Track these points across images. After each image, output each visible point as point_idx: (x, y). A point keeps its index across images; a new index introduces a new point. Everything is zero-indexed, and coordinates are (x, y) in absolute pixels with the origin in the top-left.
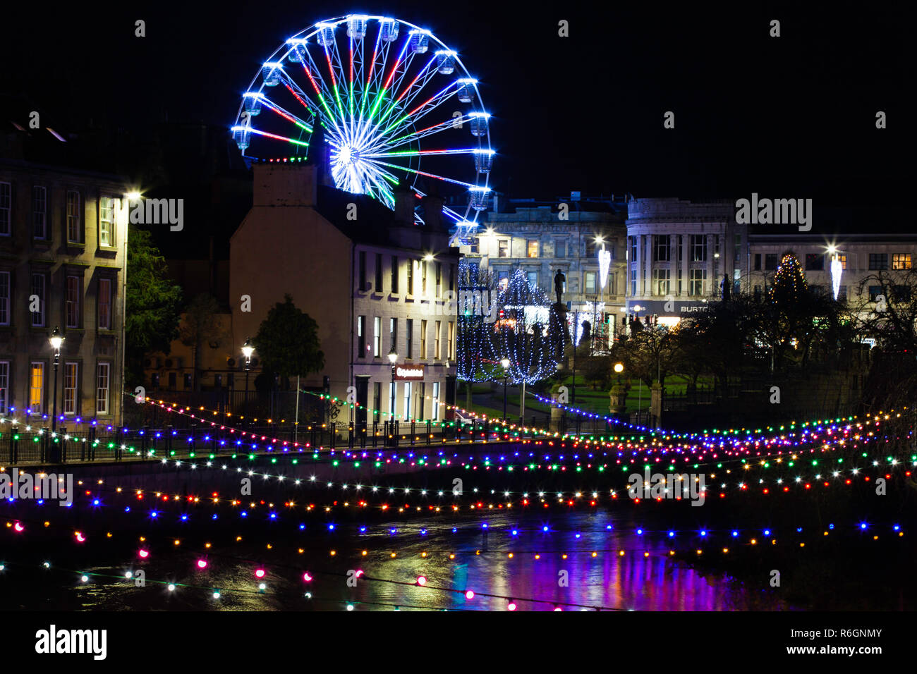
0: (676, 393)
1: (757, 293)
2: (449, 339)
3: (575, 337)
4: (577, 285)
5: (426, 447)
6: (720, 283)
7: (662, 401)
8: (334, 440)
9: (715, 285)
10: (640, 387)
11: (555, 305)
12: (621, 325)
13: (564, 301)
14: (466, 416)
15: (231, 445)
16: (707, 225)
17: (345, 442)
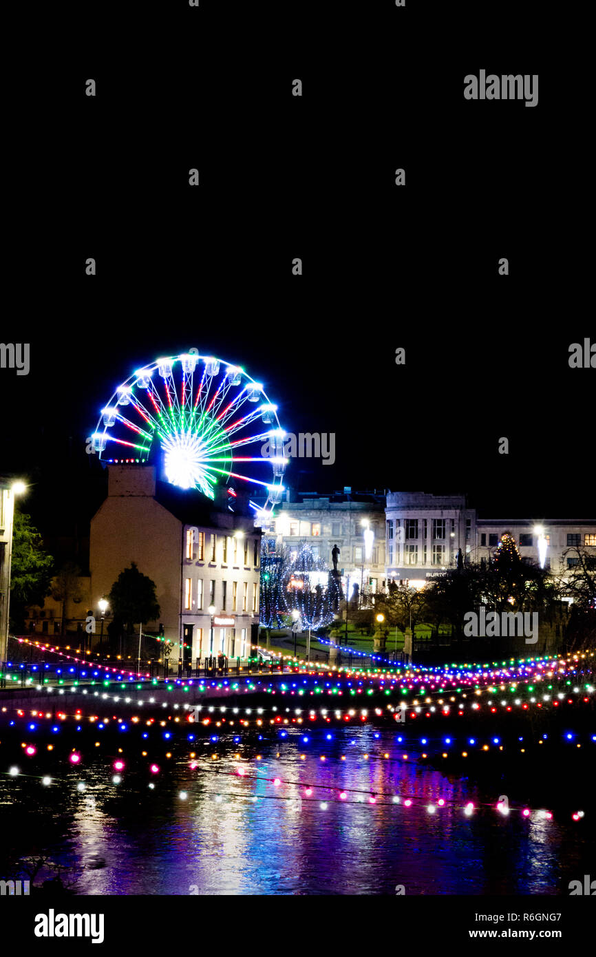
0: (423, 637)
1: (483, 563)
2: (254, 595)
3: (347, 596)
4: (349, 557)
5: (236, 678)
6: (455, 555)
7: (413, 644)
8: (167, 672)
9: (452, 557)
10: (396, 633)
11: (332, 571)
12: (382, 586)
13: (339, 568)
14: (266, 654)
15: (90, 676)
16: (445, 512)
17: (176, 674)
